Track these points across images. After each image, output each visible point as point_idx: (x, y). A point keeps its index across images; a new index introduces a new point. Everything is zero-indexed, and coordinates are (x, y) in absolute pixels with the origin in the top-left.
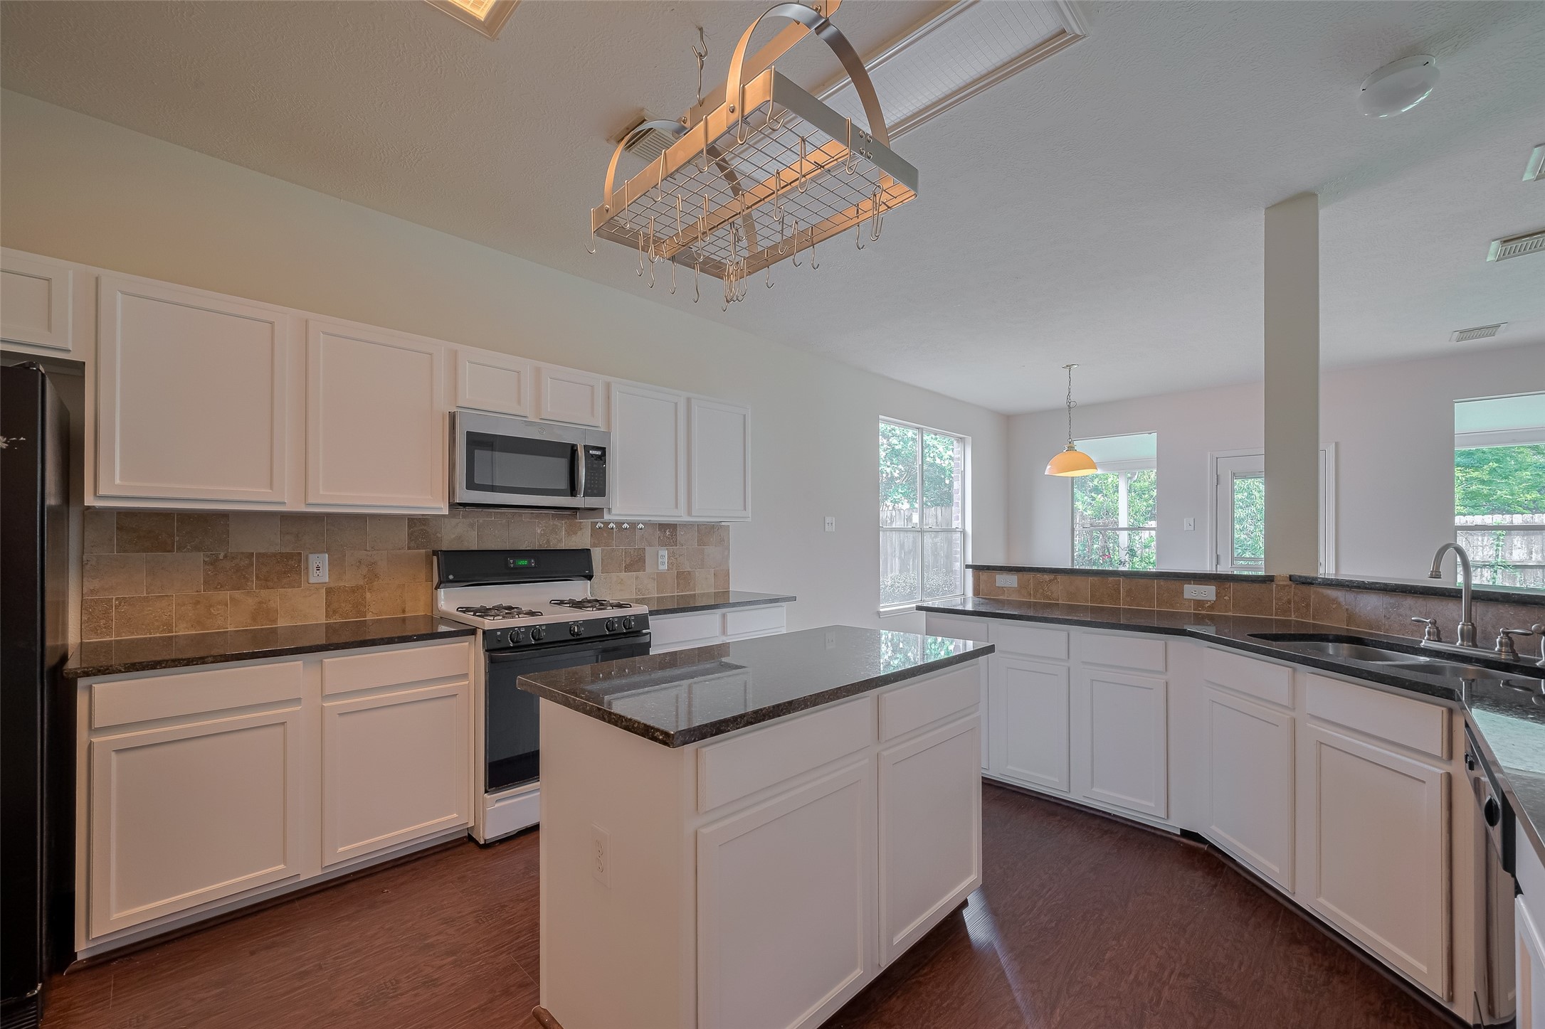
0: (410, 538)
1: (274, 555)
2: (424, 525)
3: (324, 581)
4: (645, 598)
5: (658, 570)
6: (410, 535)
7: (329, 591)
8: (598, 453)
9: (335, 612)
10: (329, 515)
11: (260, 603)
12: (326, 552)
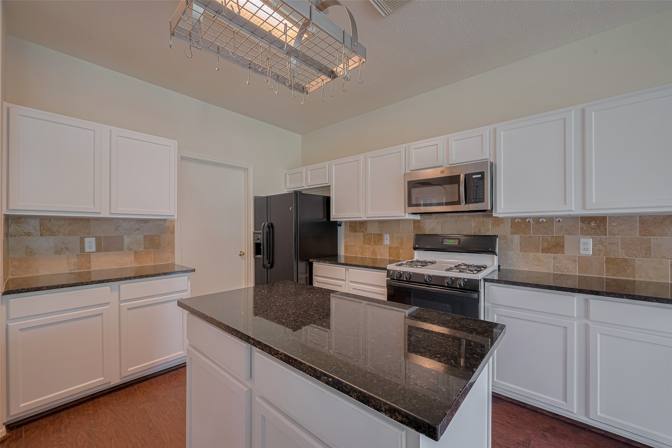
0: (414, 229)
1: (377, 234)
2: (419, 223)
3: (387, 244)
4: (564, 275)
5: (580, 254)
6: (414, 227)
7: (390, 248)
8: (480, 176)
9: (391, 255)
10: (390, 220)
11: (374, 249)
12: (388, 234)
